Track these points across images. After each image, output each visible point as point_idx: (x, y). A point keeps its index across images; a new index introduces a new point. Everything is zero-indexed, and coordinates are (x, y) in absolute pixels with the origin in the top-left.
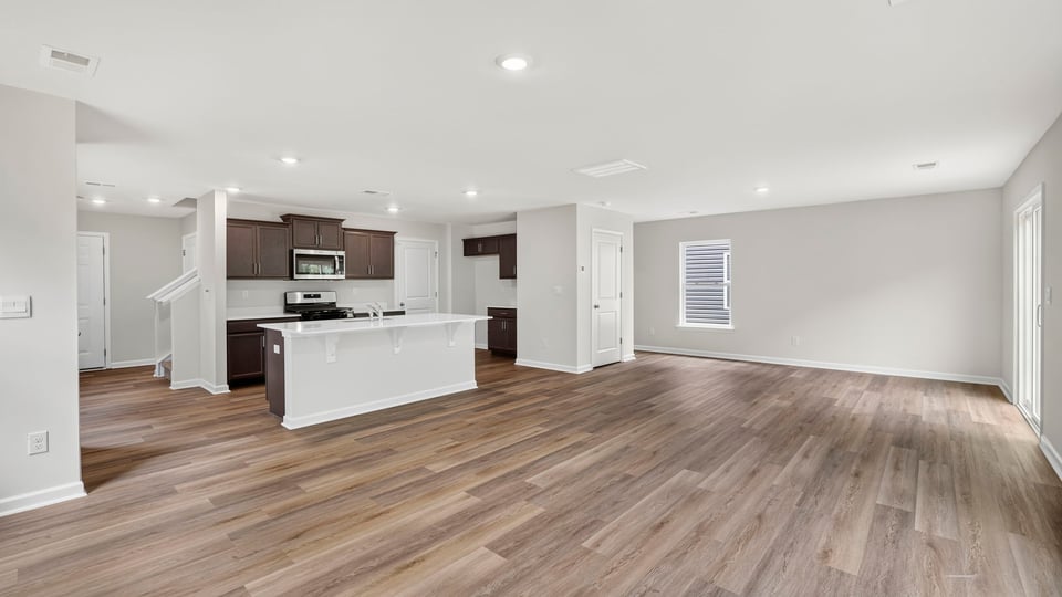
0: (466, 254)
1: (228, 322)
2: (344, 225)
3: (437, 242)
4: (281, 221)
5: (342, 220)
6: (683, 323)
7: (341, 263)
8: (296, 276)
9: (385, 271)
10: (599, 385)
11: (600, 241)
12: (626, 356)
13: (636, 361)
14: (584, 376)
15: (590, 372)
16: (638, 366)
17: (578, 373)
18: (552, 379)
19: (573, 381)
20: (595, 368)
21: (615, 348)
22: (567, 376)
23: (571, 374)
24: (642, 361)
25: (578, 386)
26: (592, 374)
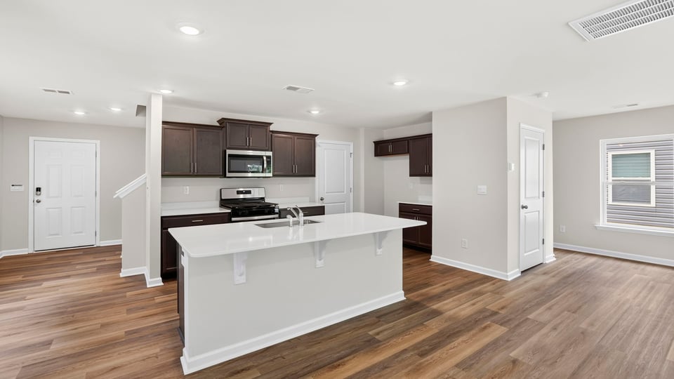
0: (377, 154)
1: (162, 217)
2: (272, 128)
3: (352, 144)
4: (218, 124)
5: (271, 124)
6: (603, 222)
7: (269, 163)
8: (228, 175)
9: (306, 168)
10: (553, 305)
11: (526, 137)
12: (547, 257)
13: (556, 262)
14: (519, 286)
15: (519, 277)
16: (570, 271)
17: (509, 280)
18: (486, 290)
19: (512, 293)
20: (522, 272)
21: (538, 250)
22: (499, 283)
23: (501, 280)
24: (566, 262)
25: (527, 306)
26: (526, 282)
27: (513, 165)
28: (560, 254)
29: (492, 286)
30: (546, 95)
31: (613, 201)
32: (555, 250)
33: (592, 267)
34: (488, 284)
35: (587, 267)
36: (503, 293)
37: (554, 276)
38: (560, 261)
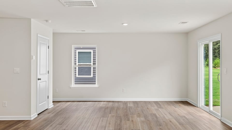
6: (73, 85)
10: (52, 124)
11: (40, 42)
12: (49, 105)
13: (54, 107)
14: (38, 120)
15: (37, 117)
16: (60, 110)
17: (32, 119)
18: (20, 126)
19: (34, 124)
20: (38, 114)
21: (45, 102)
22: (26, 122)
23: (27, 120)
24: (58, 106)
25: (42, 128)
26: (40, 118)
27: (34, 57)
28: (55, 103)
29: (23, 124)
30: (50, 21)
31: (79, 75)
32: (53, 102)
33: (69, 106)
34: (21, 123)
35: (66, 107)
36: (30, 126)
37: (53, 113)
38: (55, 107)
